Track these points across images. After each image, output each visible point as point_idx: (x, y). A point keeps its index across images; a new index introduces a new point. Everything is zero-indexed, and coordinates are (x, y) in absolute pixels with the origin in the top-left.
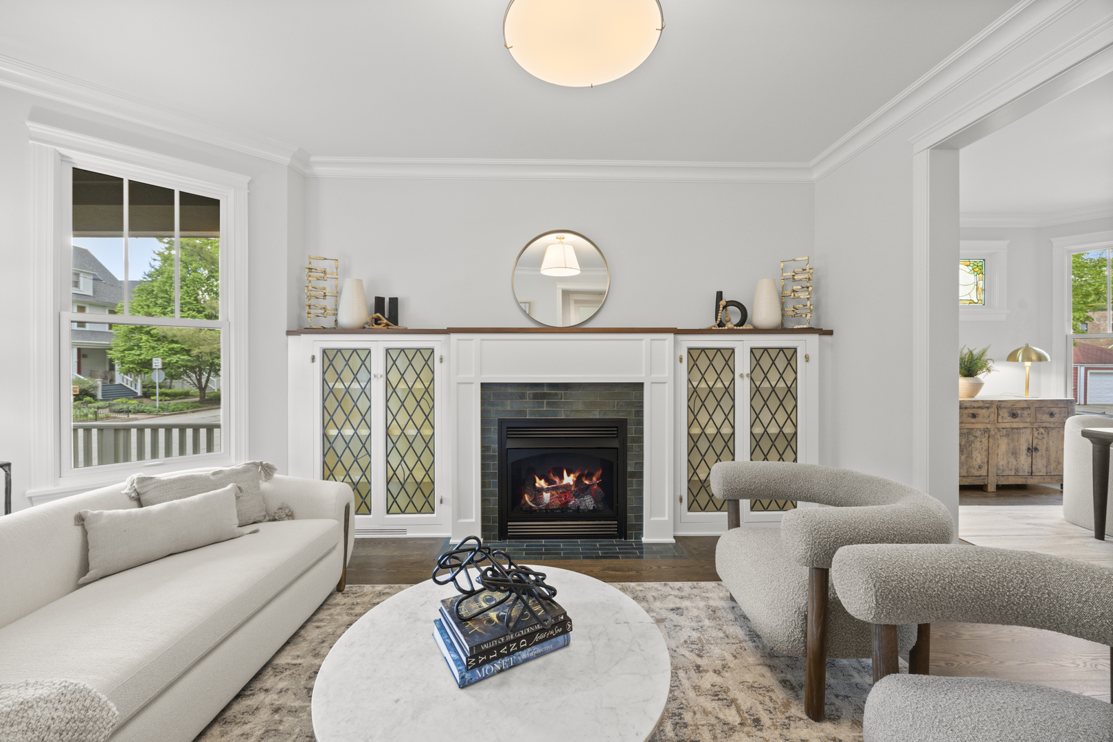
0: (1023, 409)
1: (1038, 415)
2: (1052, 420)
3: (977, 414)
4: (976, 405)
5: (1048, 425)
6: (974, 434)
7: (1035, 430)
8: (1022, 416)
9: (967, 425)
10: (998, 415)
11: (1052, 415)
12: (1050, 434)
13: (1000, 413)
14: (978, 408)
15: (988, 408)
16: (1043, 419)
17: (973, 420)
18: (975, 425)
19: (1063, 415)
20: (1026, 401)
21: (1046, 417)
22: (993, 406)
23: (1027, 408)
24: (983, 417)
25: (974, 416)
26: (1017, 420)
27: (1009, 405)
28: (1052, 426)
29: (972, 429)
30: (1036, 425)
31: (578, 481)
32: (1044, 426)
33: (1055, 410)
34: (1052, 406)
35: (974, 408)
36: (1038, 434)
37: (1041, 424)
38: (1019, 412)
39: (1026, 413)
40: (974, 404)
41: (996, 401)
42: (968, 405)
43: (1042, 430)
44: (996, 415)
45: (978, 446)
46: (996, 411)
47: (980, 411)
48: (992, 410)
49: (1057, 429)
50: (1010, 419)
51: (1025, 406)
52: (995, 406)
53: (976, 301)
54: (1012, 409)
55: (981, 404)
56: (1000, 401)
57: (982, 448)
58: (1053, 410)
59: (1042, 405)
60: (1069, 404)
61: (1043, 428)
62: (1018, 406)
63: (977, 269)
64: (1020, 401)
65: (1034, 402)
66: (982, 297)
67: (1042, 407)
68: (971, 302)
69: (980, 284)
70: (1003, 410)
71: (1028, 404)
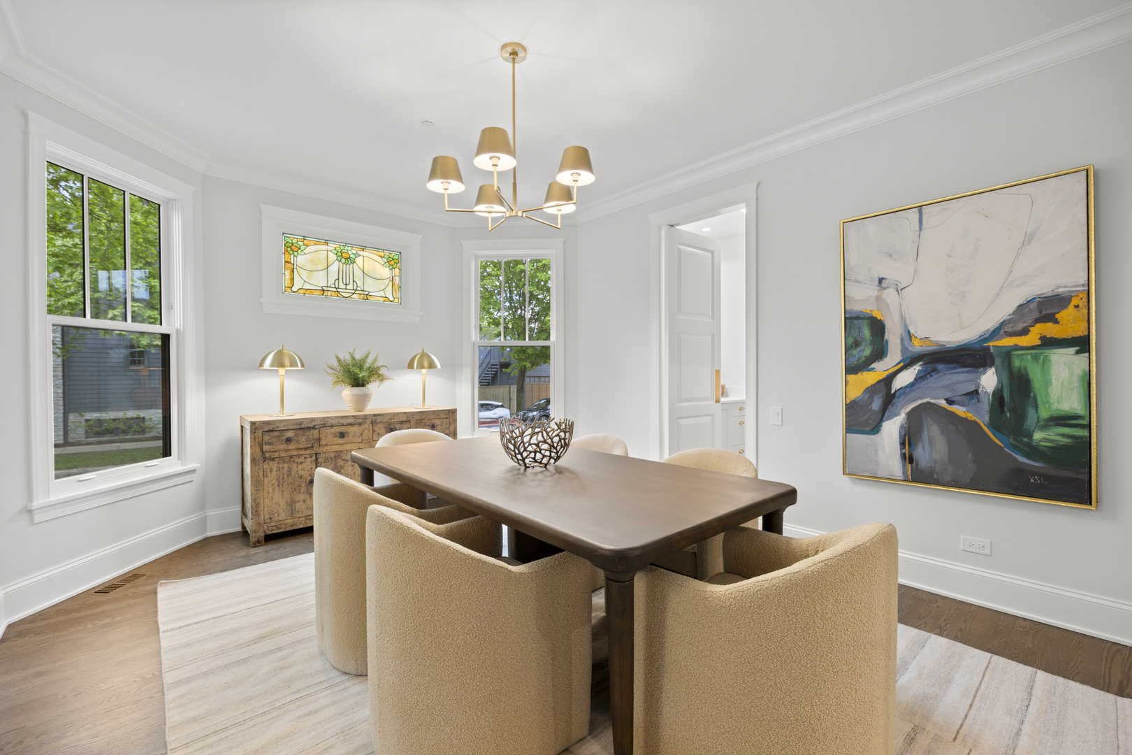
0: (402, 423)
3: (347, 433)
4: (345, 421)
6: (344, 458)
9: (334, 447)
10: (374, 431)
11: (433, 426)
13: (376, 429)
14: (348, 425)
15: (360, 424)
17: (341, 441)
18: (344, 446)
19: (445, 426)
20: (405, 413)
23: (406, 422)
24: (354, 436)
25: (342, 435)
27: (386, 419)
29: (341, 452)
34: (434, 417)
35: (343, 425)
40: (342, 421)
41: (370, 415)
42: (335, 422)
44: (371, 432)
45: (350, 471)
46: (371, 427)
47: (350, 429)
48: (366, 426)
51: (404, 419)
52: (369, 422)
53: (392, 299)
54: (390, 424)
55: (352, 420)
56: (375, 415)
57: (355, 473)
58: (434, 421)
59: (423, 416)
60: (450, 414)
62: (396, 419)
63: (392, 263)
64: (398, 414)
65: (413, 414)
66: (398, 295)
67: (423, 419)
68: (386, 299)
69: (397, 280)
70: (380, 425)
71: (408, 417)
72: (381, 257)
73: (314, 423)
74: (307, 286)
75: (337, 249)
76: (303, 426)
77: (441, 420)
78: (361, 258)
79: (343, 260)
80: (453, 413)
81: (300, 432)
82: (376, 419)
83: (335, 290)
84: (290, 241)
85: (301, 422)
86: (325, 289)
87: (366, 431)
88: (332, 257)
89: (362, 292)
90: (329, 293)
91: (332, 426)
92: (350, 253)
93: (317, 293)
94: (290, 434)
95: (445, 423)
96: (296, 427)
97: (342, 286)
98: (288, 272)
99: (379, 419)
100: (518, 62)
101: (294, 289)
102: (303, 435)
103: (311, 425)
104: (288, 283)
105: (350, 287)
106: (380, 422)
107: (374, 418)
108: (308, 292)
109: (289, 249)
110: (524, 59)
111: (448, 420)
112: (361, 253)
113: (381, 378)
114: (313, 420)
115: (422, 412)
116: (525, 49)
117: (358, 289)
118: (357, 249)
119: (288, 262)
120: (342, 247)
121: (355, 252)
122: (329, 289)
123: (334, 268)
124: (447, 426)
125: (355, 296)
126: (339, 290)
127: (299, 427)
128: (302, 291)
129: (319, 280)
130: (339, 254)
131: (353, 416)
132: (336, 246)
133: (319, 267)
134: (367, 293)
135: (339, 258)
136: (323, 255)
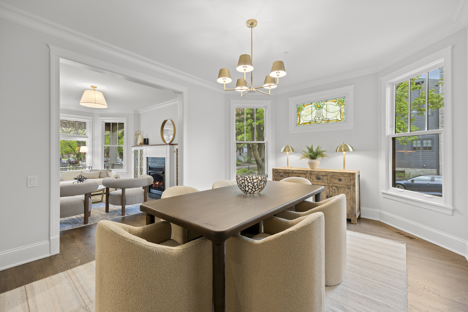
0: (323, 176)
1: (332, 180)
2: (340, 183)
4: (300, 172)
5: (338, 185)
7: (330, 187)
8: (323, 180)
11: (340, 180)
12: (339, 190)
13: (311, 177)
14: (301, 173)
15: (305, 174)
16: (335, 182)
19: (347, 181)
20: (325, 172)
21: (337, 181)
22: (308, 173)
23: (325, 176)
26: (320, 181)
27: (316, 173)
28: (340, 186)
30: (331, 185)
31: (159, 184)
32: (335, 185)
33: (342, 178)
34: (341, 175)
35: (299, 173)
36: (332, 189)
37: (334, 184)
38: (321, 177)
39: (325, 178)
40: (298, 172)
41: (309, 171)
42: (296, 172)
43: (334, 188)
49: (344, 188)
50: (316, 180)
51: (325, 174)
52: (309, 173)
53: (340, 120)
54: (317, 176)
55: (302, 172)
58: (340, 177)
59: (334, 175)
60: (351, 175)
61: (335, 186)
62: (321, 174)
63: (341, 103)
64: (321, 172)
65: (329, 172)
66: (344, 117)
67: (334, 176)
68: (337, 120)
69: (343, 110)
70: (313, 175)
71: (326, 174)
72: (335, 102)
73: (289, 171)
74: (305, 122)
75: (315, 105)
76: (286, 172)
77: (345, 177)
78: (326, 105)
79: (318, 108)
80: (352, 174)
81: (285, 174)
82: (311, 173)
83: (315, 121)
84: (299, 107)
85: (285, 170)
86: (311, 121)
87: (307, 177)
88: (314, 108)
89: (326, 120)
90: (313, 123)
91: (295, 173)
92: (321, 104)
93: (308, 123)
94: (282, 174)
95: (347, 179)
96: (284, 172)
97: (317, 119)
98: (298, 118)
99: (313, 173)
100: (254, 27)
101: (300, 124)
102: (286, 175)
103: (289, 172)
104: (298, 122)
105: (321, 118)
106: (313, 174)
107: (311, 172)
108: (305, 124)
109: (299, 110)
110: (256, 25)
111: (349, 178)
112: (325, 103)
113: (322, 156)
114: (289, 170)
115: (334, 172)
116: (256, 21)
117: (324, 118)
118: (323, 102)
119: (298, 115)
120: (317, 103)
121: (322, 104)
122: (312, 121)
123: (314, 113)
124: (349, 181)
125: (323, 122)
126: (316, 121)
127: (285, 172)
128: (303, 124)
129: (309, 119)
130: (316, 106)
131: (302, 170)
132: (315, 104)
133: (309, 114)
134: (328, 119)
135: (316, 108)
136: (310, 109)
